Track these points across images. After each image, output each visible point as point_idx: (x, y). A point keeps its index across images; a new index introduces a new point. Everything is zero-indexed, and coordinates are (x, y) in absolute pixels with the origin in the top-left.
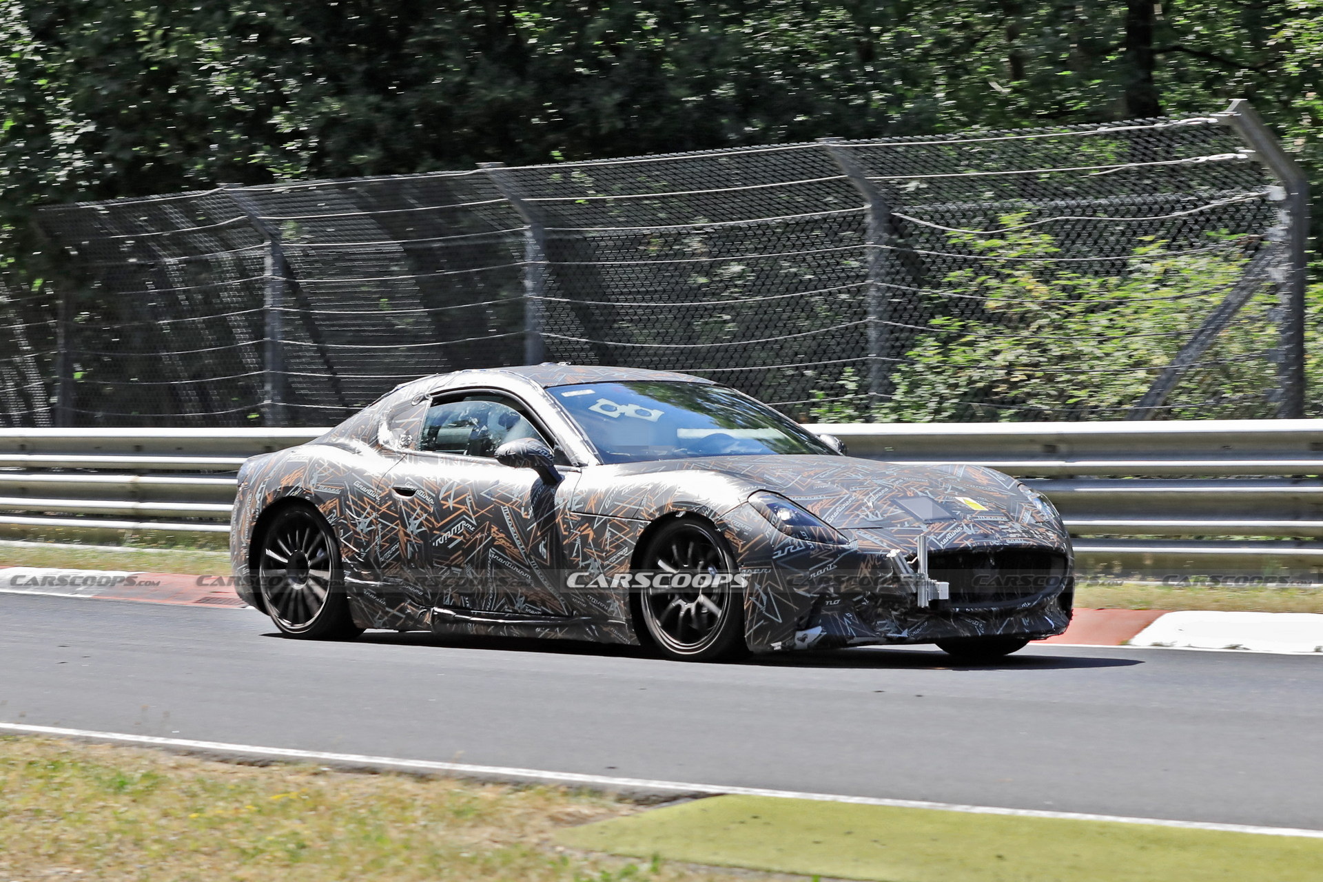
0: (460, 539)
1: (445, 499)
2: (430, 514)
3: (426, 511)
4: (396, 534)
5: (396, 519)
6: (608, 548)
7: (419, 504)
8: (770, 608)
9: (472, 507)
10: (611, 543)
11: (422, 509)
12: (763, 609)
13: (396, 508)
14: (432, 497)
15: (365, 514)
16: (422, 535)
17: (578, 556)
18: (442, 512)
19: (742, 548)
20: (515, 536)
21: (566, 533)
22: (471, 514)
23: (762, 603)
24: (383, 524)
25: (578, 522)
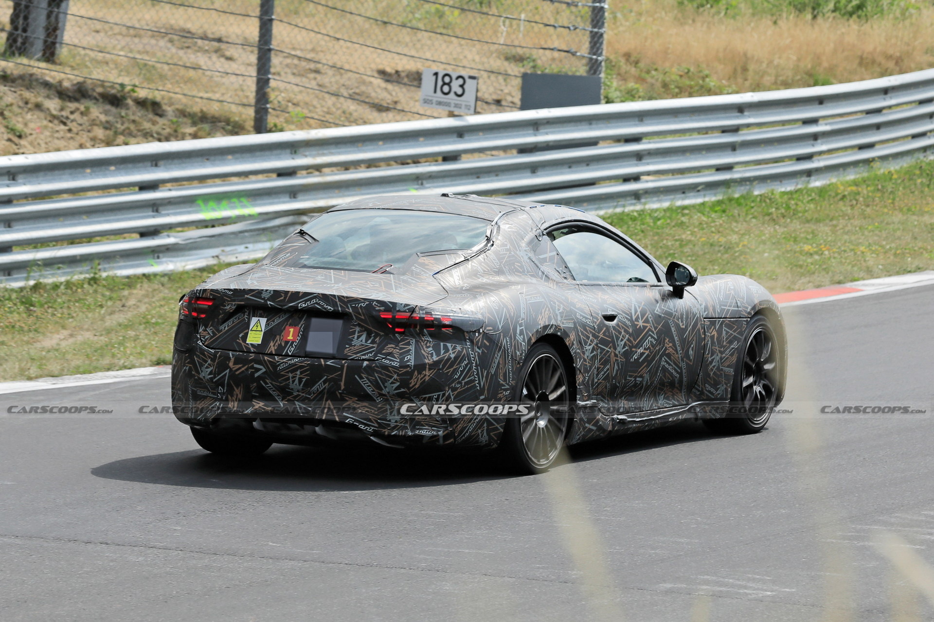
0: (647, 352)
2: (630, 334)
3: (627, 333)
4: (609, 356)
5: (609, 342)
6: (725, 344)
7: (623, 327)
9: (653, 323)
10: (726, 340)
11: (625, 331)
13: (609, 333)
14: (629, 320)
15: (588, 342)
16: (624, 354)
17: (708, 353)
18: (637, 331)
20: (678, 344)
22: (654, 330)
24: (601, 348)
25: (709, 326)
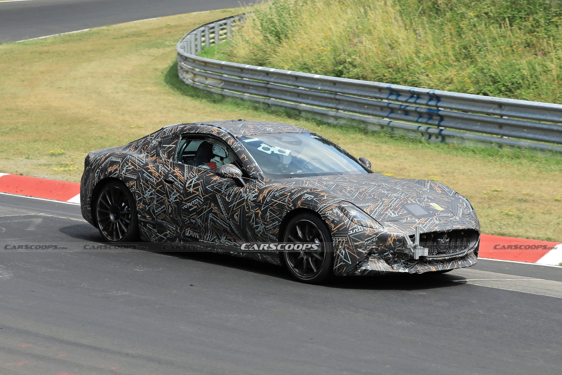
0: (195, 207)
1: (189, 187)
2: (181, 194)
3: (179, 192)
4: (164, 201)
5: (164, 194)
6: (268, 220)
7: (176, 188)
8: (346, 257)
9: (202, 193)
10: (270, 218)
11: (177, 191)
12: (343, 257)
13: (164, 188)
14: (182, 186)
15: (149, 189)
16: (176, 203)
17: (253, 222)
18: (187, 194)
19: (334, 228)
20: (223, 209)
21: (248, 211)
22: (201, 196)
23: (342, 254)
24: (157, 195)
25: (254, 206)
